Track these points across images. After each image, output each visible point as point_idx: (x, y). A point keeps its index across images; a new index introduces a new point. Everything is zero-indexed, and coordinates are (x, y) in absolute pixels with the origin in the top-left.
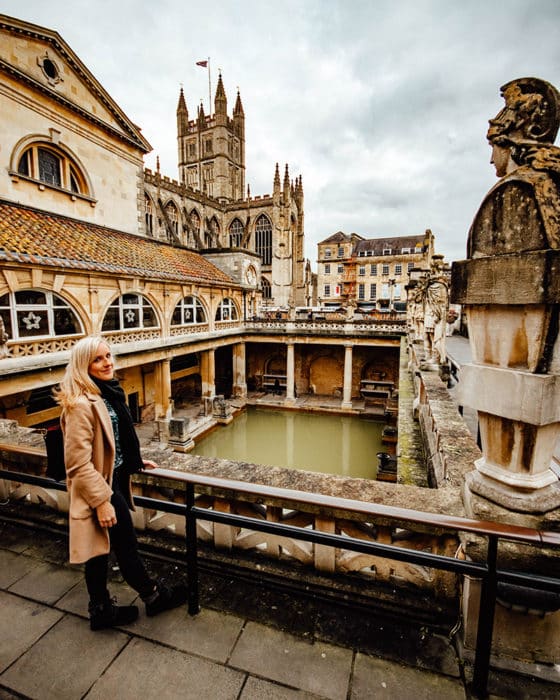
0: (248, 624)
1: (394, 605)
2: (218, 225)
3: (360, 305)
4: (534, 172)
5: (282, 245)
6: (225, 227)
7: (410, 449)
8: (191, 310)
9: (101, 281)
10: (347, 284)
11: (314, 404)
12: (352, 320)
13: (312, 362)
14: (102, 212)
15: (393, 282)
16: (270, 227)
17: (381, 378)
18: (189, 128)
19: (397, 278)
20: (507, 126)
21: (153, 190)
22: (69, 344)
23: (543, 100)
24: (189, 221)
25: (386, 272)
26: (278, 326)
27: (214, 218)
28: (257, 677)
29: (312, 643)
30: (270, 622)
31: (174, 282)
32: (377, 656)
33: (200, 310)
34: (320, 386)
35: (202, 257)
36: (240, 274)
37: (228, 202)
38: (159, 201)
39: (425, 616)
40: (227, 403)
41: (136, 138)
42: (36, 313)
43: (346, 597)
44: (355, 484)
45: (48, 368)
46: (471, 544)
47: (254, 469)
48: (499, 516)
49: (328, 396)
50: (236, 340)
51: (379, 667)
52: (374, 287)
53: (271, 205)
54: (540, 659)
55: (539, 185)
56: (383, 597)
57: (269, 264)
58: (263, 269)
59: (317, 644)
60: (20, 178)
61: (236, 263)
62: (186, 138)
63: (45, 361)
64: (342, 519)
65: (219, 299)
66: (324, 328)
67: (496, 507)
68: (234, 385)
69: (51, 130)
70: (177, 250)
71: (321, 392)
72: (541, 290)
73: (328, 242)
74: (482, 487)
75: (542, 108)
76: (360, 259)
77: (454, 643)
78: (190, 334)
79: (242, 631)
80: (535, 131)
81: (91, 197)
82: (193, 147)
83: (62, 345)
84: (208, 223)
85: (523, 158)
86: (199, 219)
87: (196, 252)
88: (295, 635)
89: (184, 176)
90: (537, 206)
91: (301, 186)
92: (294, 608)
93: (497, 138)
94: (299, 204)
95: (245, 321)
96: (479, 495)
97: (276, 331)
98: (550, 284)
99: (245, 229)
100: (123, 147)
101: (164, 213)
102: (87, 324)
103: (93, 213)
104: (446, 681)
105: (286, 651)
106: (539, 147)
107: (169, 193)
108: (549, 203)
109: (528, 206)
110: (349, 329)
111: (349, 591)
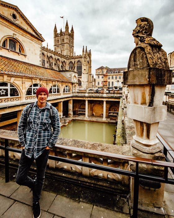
0: (57, 196)
1: (108, 187)
2: (65, 64)
3: (108, 88)
4: (145, 44)
5: (85, 70)
6: (67, 64)
7: (120, 133)
8: (55, 89)
9: (26, 80)
10: (105, 82)
11: (94, 119)
12: (106, 93)
13: (94, 105)
14: (28, 59)
15: (118, 81)
16: (81, 64)
17: (115, 111)
18: (58, 35)
19: (120, 80)
20: (137, 31)
21: (45, 53)
22: (15, 100)
23: (147, 24)
24: (56, 62)
25: (116, 78)
26: (83, 94)
27: (64, 61)
28: (58, 216)
29: (79, 203)
30: (65, 195)
31: (50, 80)
32: (101, 207)
33: (58, 89)
34: (96, 113)
35: (59, 73)
36: (71, 78)
37: (68, 57)
38: (47, 56)
39: (118, 191)
40: (67, 119)
41: (40, 37)
42: (4, 89)
43: (92, 185)
44: (96, 145)
45: (7, 107)
46: (132, 165)
47: (63, 140)
48: (140, 155)
49: (98, 116)
50: (70, 99)
51: (101, 211)
52: (113, 82)
53: (81, 58)
54: (156, 206)
55: (146, 48)
56: (105, 184)
57: (81, 75)
58: (79, 77)
59: (80, 203)
60: (3, 48)
61: (70, 75)
62: (56, 38)
63: (6, 105)
64: (91, 157)
65: (64, 86)
66: (97, 95)
67: (139, 152)
68: (69, 113)
69: (14, 34)
70: (52, 71)
71: (96, 115)
72: (148, 80)
73: (99, 69)
74: (135, 145)
75: (147, 26)
76: (108, 74)
77: (128, 201)
78: (55, 97)
79: (55, 199)
80: (145, 32)
81: (25, 54)
82: (58, 41)
83: (12, 100)
84: (62, 63)
85: (142, 41)
86: (59, 62)
87: (58, 71)
88: (73, 200)
89: (55, 49)
90: (146, 54)
91: (90, 52)
92: (75, 189)
93: (135, 35)
94: (90, 58)
95: (73, 93)
96: (134, 148)
97: (82, 96)
98: (150, 78)
99: (74, 65)
100: (36, 40)
101: (49, 60)
102: (21, 93)
103: (25, 59)
104: (124, 215)
105: (69, 206)
106: (147, 37)
107: (50, 54)
108: (149, 53)
109: (143, 54)
110: (105, 95)
111: (93, 183)
